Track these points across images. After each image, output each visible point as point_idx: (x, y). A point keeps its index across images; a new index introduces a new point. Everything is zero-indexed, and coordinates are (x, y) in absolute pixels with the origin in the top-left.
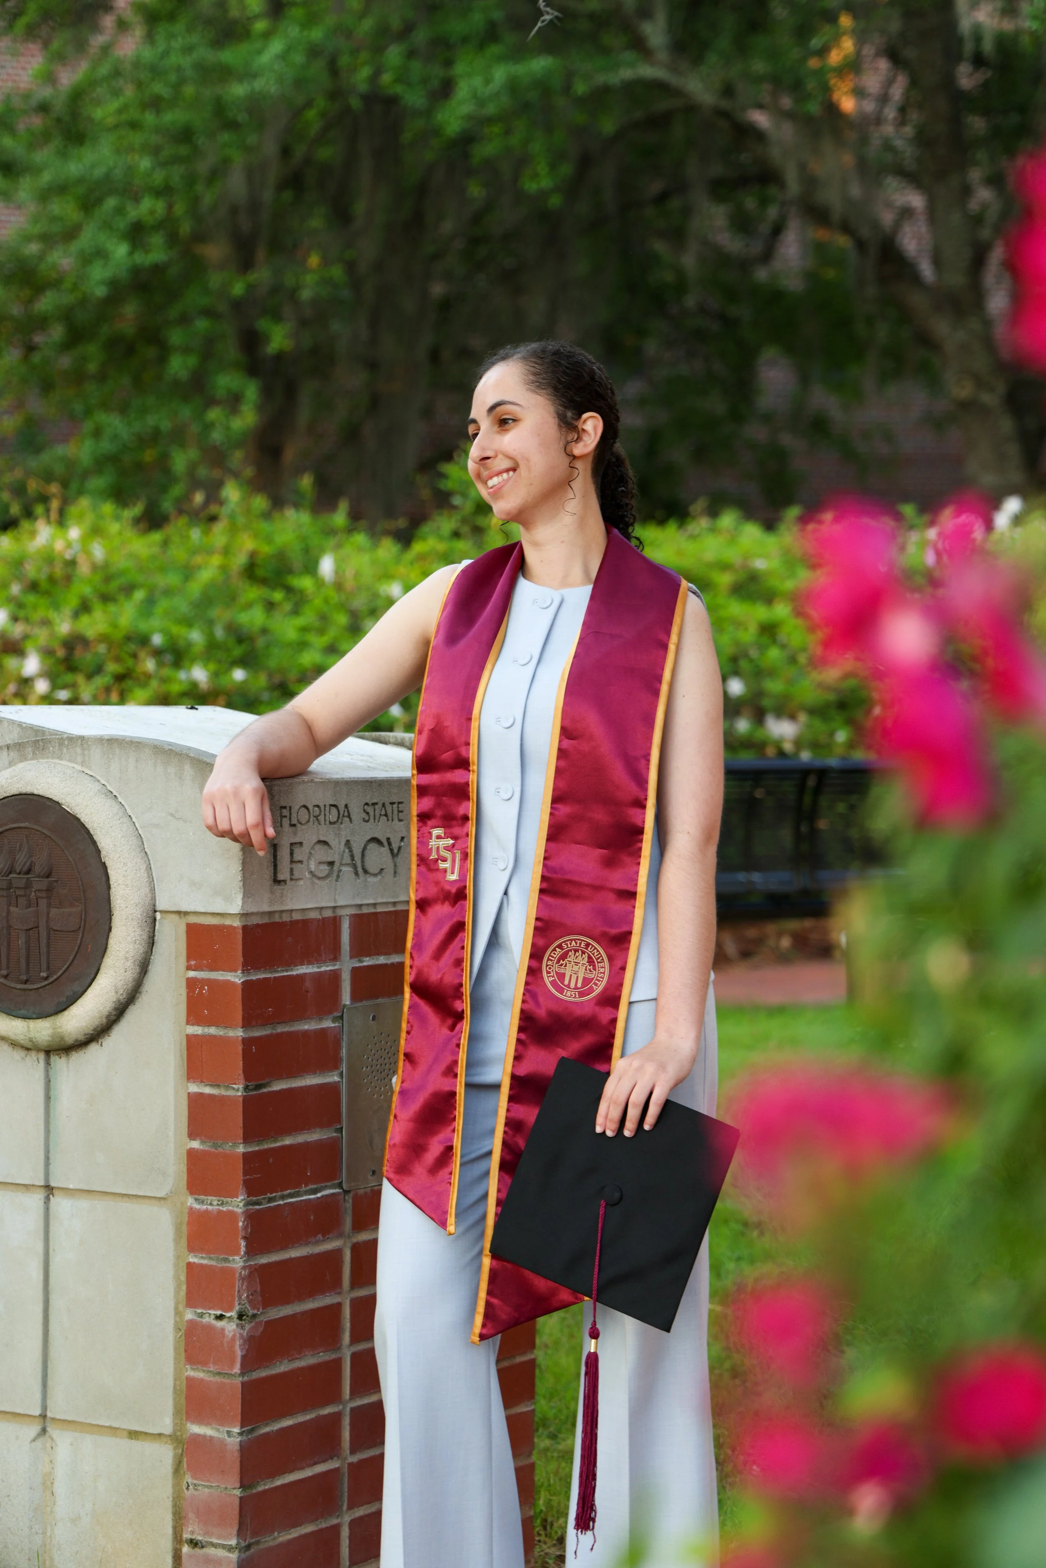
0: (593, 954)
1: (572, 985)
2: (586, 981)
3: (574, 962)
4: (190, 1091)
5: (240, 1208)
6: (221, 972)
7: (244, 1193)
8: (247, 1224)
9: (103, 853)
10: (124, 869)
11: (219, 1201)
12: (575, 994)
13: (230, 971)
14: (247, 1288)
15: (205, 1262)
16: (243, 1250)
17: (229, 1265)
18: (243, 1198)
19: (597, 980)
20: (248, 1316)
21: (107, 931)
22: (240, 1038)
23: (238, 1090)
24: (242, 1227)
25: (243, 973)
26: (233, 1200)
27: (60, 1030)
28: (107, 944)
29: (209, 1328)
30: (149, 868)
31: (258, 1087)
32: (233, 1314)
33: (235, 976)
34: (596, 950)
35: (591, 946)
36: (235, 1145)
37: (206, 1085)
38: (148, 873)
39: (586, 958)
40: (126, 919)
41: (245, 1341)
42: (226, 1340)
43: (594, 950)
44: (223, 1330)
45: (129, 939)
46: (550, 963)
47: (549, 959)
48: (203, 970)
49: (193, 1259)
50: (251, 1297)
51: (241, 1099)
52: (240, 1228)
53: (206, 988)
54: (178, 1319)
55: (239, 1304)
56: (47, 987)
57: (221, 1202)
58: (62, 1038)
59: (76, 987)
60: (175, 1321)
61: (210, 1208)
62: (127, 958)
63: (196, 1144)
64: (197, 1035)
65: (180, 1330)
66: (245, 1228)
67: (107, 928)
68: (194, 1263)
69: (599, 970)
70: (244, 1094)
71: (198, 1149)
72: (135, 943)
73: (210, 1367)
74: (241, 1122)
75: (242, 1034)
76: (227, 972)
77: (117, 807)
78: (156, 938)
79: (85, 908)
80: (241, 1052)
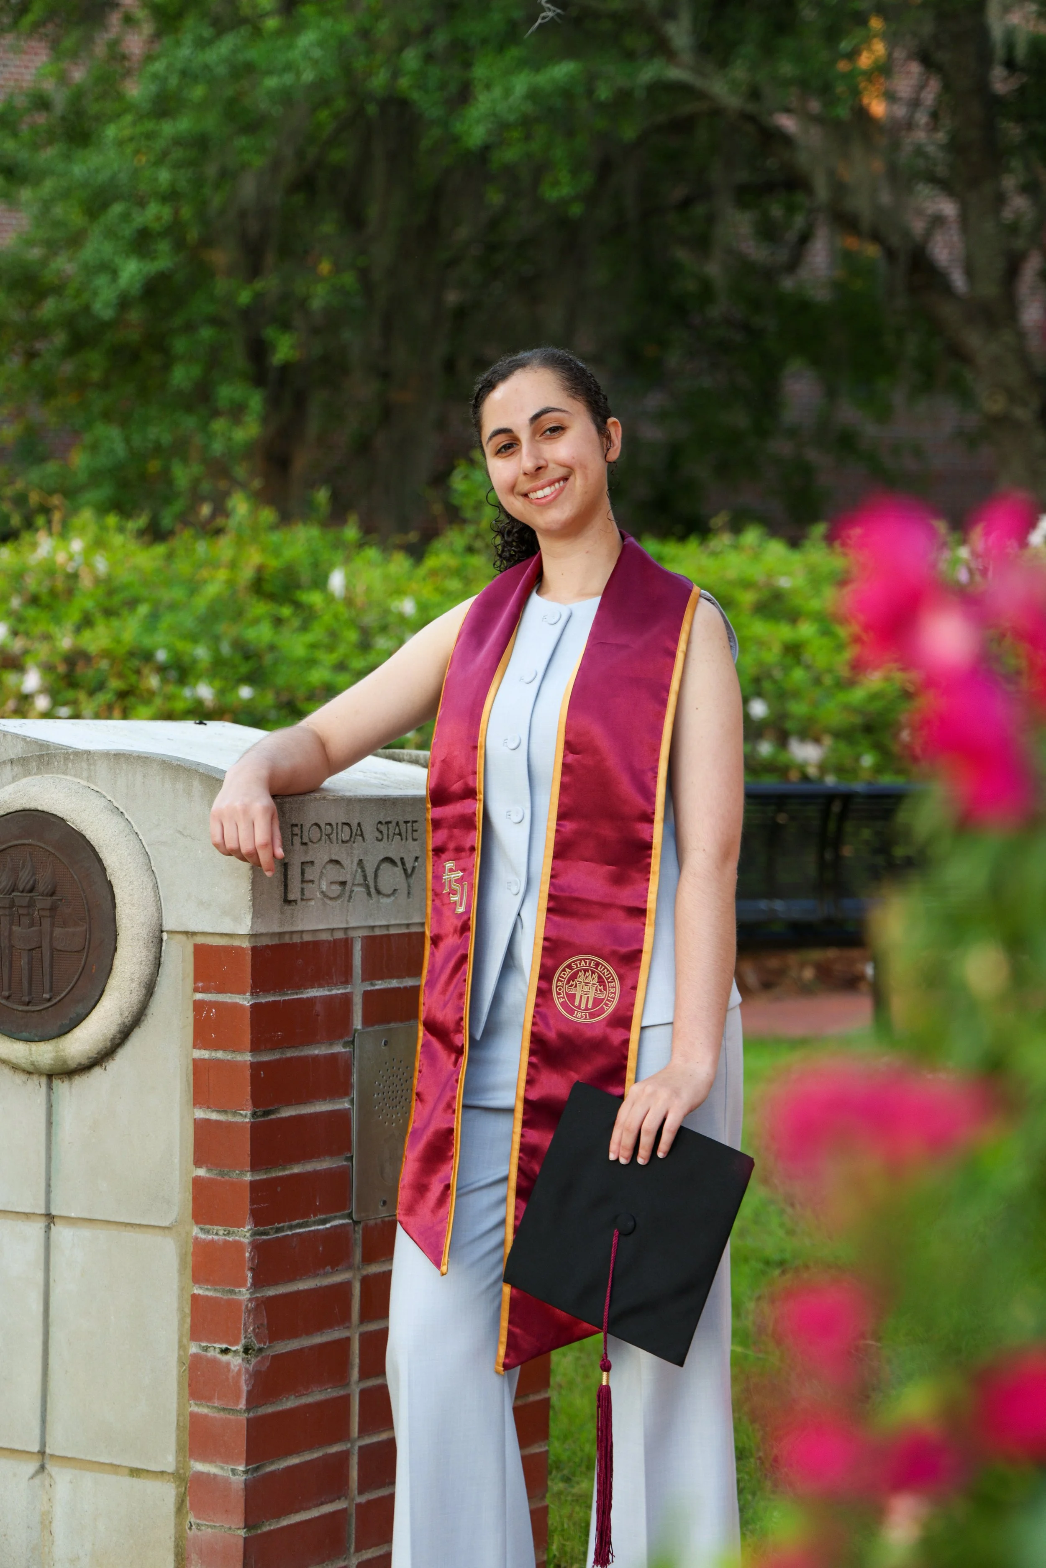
0: (604, 974)
1: (583, 1006)
2: (597, 1002)
3: (584, 982)
4: (196, 1117)
5: (247, 1238)
6: (230, 995)
7: (252, 1222)
8: (254, 1255)
9: (109, 872)
10: (130, 888)
11: (225, 1231)
12: (586, 1015)
13: (239, 993)
14: (254, 1320)
15: (210, 1294)
16: (249, 1281)
17: (234, 1297)
18: (250, 1227)
19: (608, 1000)
20: (254, 1350)
21: (112, 952)
22: (249, 1063)
23: (246, 1116)
24: (248, 1258)
25: (252, 995)
26: (240, 1230)
27: (62, 1054)
28: (112, 965)
29: (214, 1362)
30: (156, 887)
31: (266, 1113)
32: (239, 1347)
33: (243, 998)
34: (606, 970)
35: (600, 966)
36: (242, 1172)
37: (213, 1111)
38: (155, 892)
39: (596, 979)
40: (132, 939)
41: (250, 1376)
42: (231, 1375)
43: (604, 969)
44: (228, 1364)
45: (135, 960)
46: (560, 984)
47: (558, 980)
48: (210, 992)
49: (197, 1291)
50: (257, 1330)
51: (249, 1126)
52: (247, 1259)
53: (214, 1010)
54: (182, 1353)
55: (245, 1338)
56: (50, 1009)
57: (227, 1232)
58: (65, 1062)
59: (80, 1009)
60: (179, 1355)
61: (216, 1237)
62: (132, 980)
63: (202, 1172)
64: (204, 1060)
65: (184, 1364)
66: (252, 1259)
67: (112, 948)
68: (199, 1294)
69: (609, 990)
70: (252, 1120)
71: (203, 1177)
72: (141, 964)
73: (214, 1403)
74: (249, 1149)
75: (250, 1058)
76: (235, 994)
77: (123, 824)
78: (162, 959)
79: (90, 927)
80: (249, 1077)
